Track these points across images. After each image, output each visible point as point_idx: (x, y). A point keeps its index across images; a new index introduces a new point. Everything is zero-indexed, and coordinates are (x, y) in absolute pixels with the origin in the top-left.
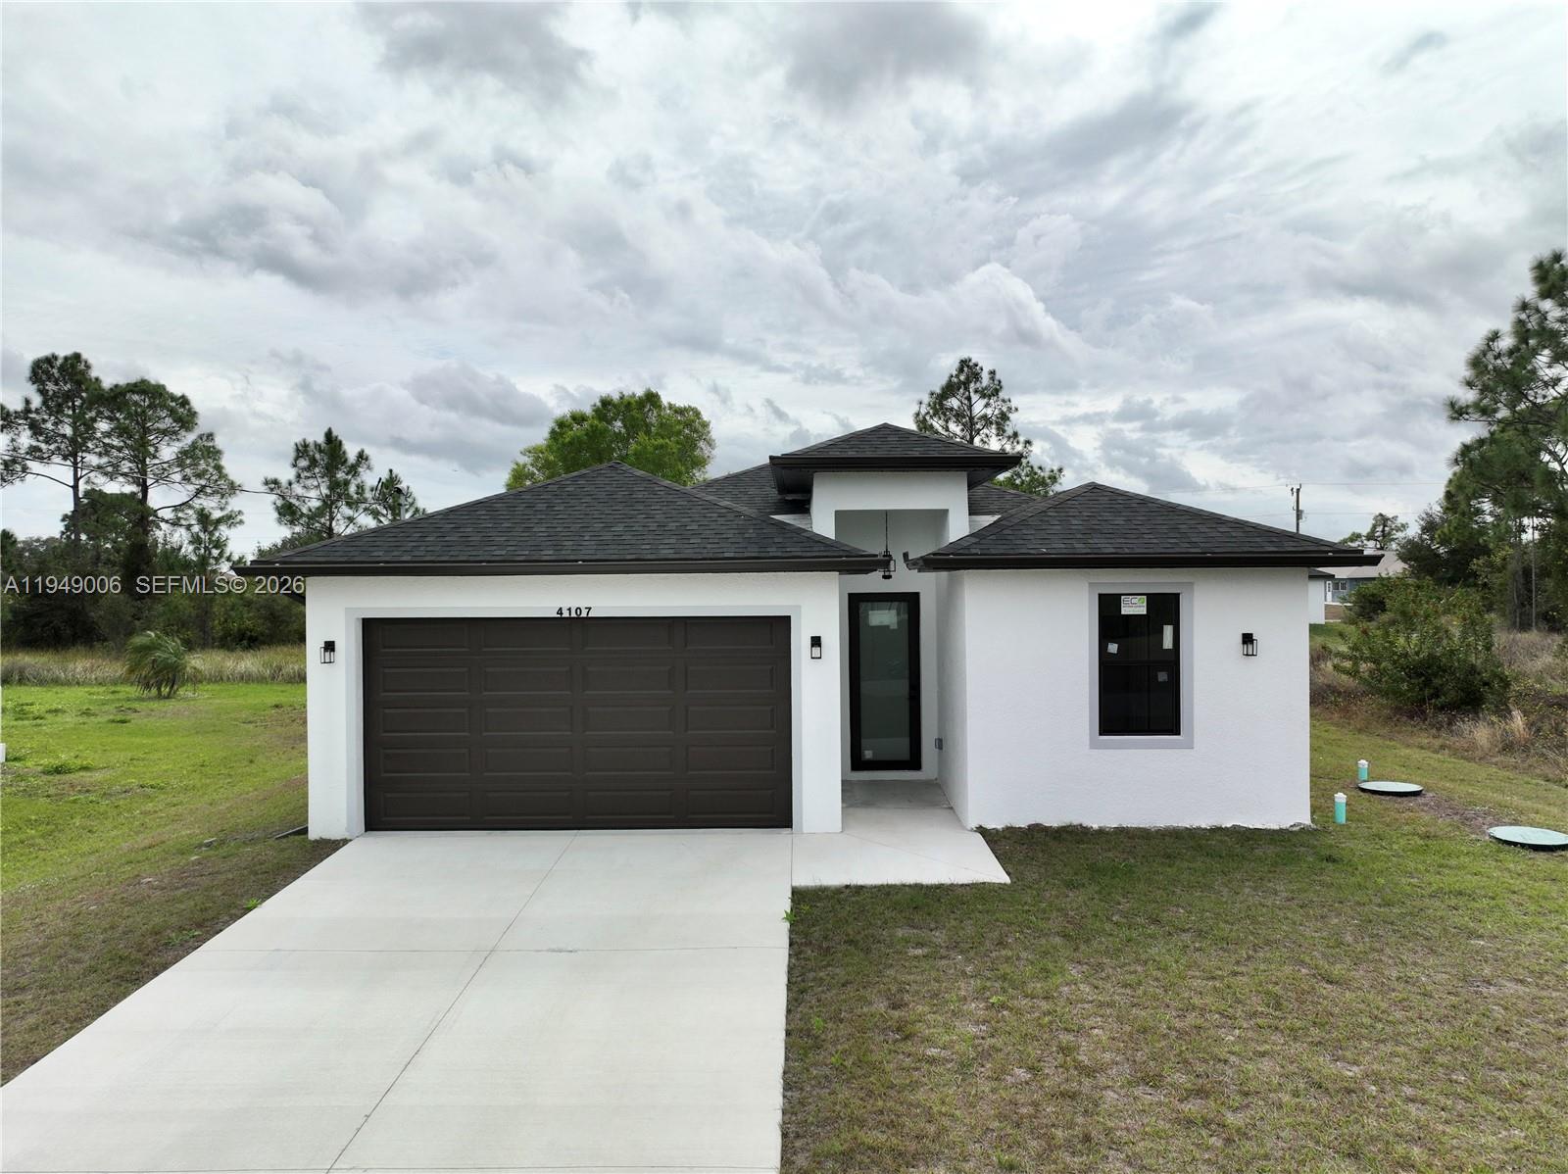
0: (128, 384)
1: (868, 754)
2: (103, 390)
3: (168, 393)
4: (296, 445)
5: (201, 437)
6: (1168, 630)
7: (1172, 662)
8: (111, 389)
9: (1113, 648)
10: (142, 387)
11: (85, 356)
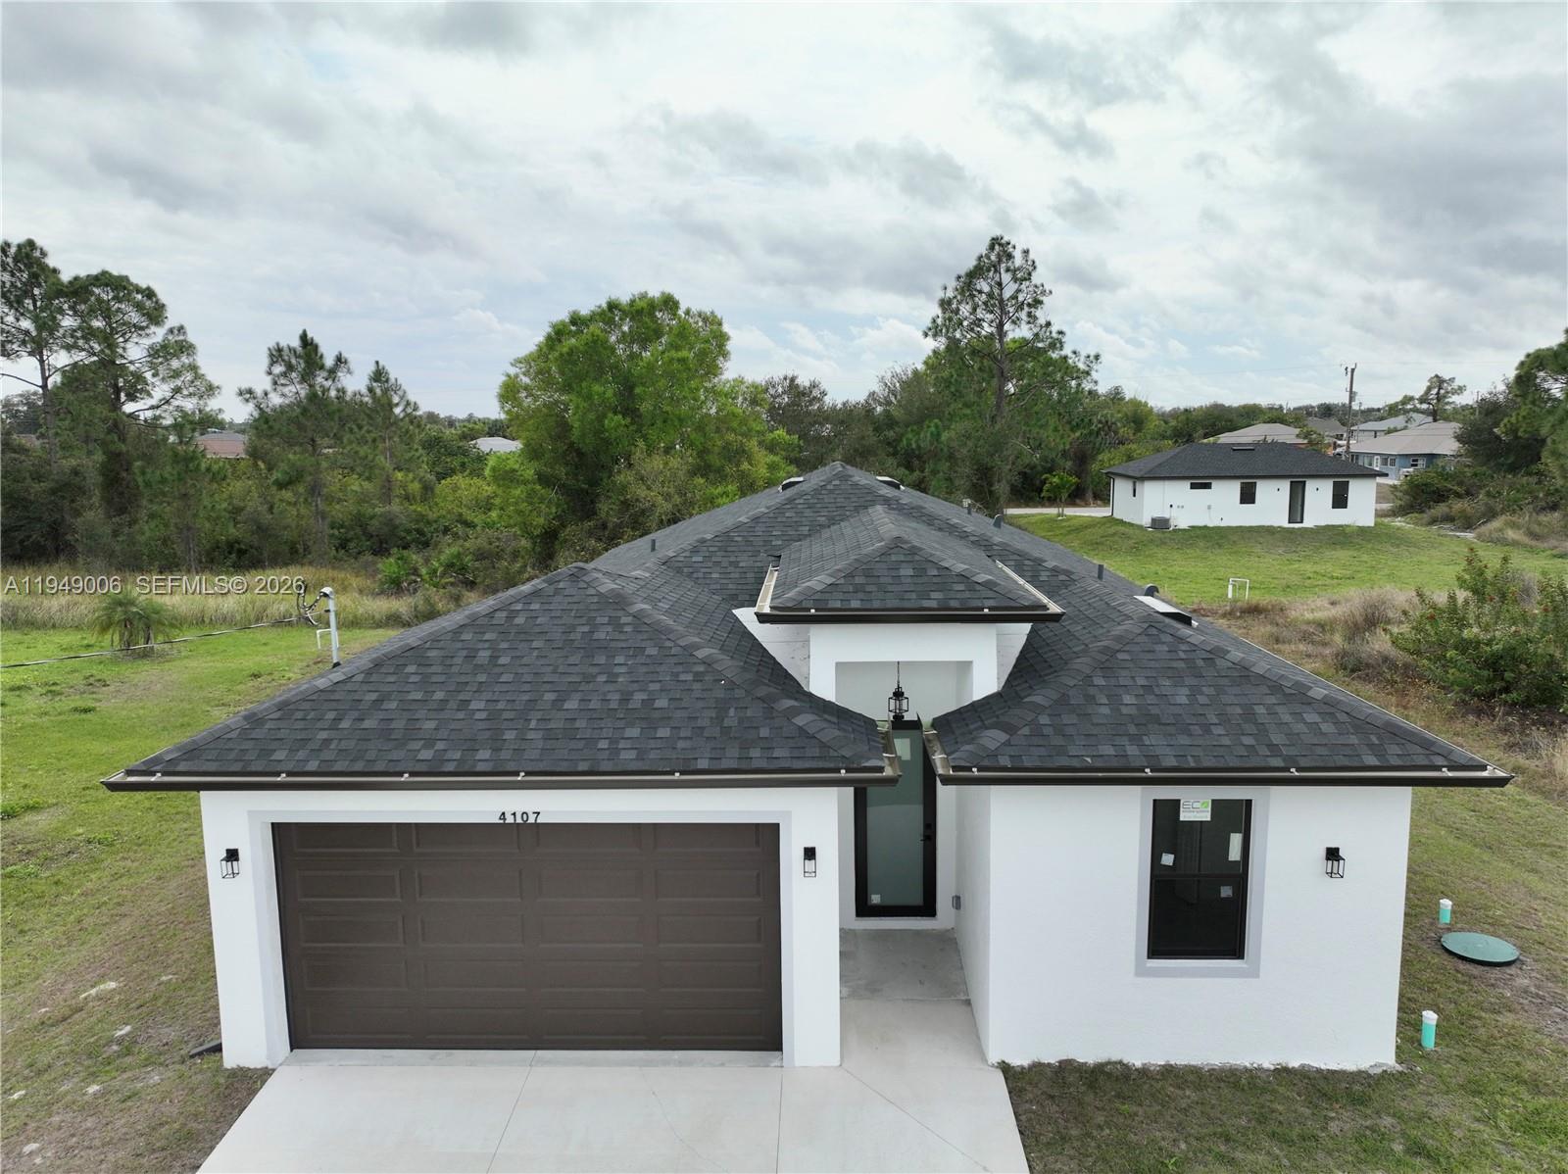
0: (88, 276)
1: (875, 899)
2: (62, 284)
3: (132, 284)
4: (269, 349)
5: (171, 331)
6: (1236, 840)
7: (1239, 876)
8: (70, 282)
9: (1168, 859)
10: (104, 279)
11: (39, 242)
